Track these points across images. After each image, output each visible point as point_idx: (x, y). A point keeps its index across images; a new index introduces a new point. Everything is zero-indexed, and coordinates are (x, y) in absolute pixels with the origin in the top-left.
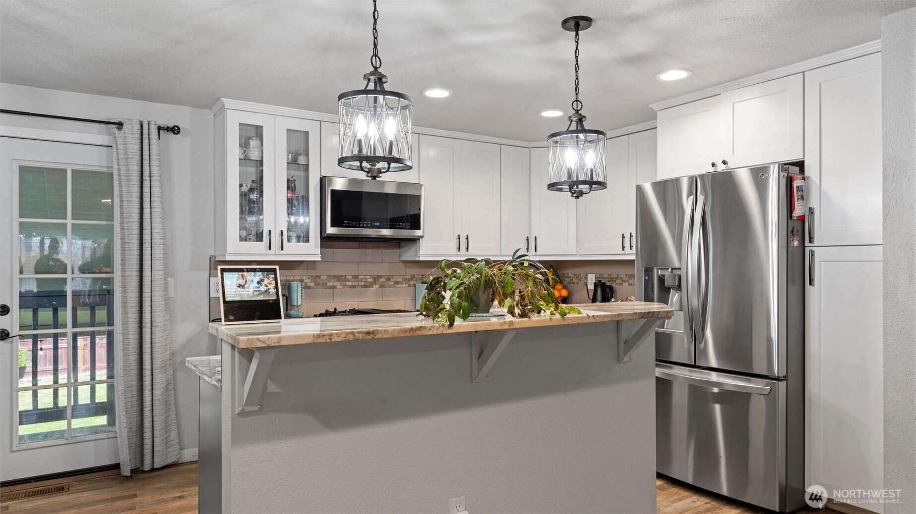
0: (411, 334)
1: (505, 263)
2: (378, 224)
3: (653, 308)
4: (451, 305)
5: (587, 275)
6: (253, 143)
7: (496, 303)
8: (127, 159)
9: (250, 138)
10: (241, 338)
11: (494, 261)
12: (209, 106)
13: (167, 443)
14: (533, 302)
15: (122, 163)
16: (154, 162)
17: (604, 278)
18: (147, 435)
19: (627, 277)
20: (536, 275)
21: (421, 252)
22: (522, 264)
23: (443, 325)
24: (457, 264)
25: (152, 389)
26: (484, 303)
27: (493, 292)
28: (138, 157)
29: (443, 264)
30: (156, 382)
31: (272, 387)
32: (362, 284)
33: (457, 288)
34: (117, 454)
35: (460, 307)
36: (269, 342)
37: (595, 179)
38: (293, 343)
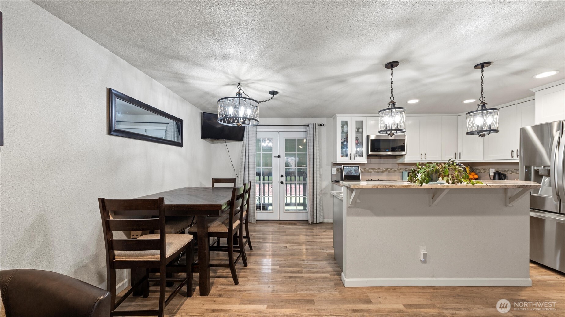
0: (406, 187)
1: (445, 164)
2: (388, 150)
3: (531, 184)
4: (422, 178)
5: (489, 169)
6: (345, 126)
7: (441, 178)
8: (310, 135)
9: (344, 125)
10: (351, 185)
11: (440, 163)
12: (331, 117)
13: (320, 216)
14: (458, 179)
15: (309, 136)
16: (317, 135)
17: (500, 170)
18: (315, 213)
19: (515, 170)
20: (460, 169)
21: (405, 160)
22: (453, 164)
23: (418, 185)
24: (424, 164)
25: (316, 200)
26: (435, 178)
27: (439, 174)
28: (313, 134)
29: (418, 164)
30: (317, 198)
31: (358, 201)
32: (382, 171)
33: (424, 172)
34: (307, 217)
35: (425, 179)
36: (359, 187)
37: (492, 129)
38: (366, 188)
